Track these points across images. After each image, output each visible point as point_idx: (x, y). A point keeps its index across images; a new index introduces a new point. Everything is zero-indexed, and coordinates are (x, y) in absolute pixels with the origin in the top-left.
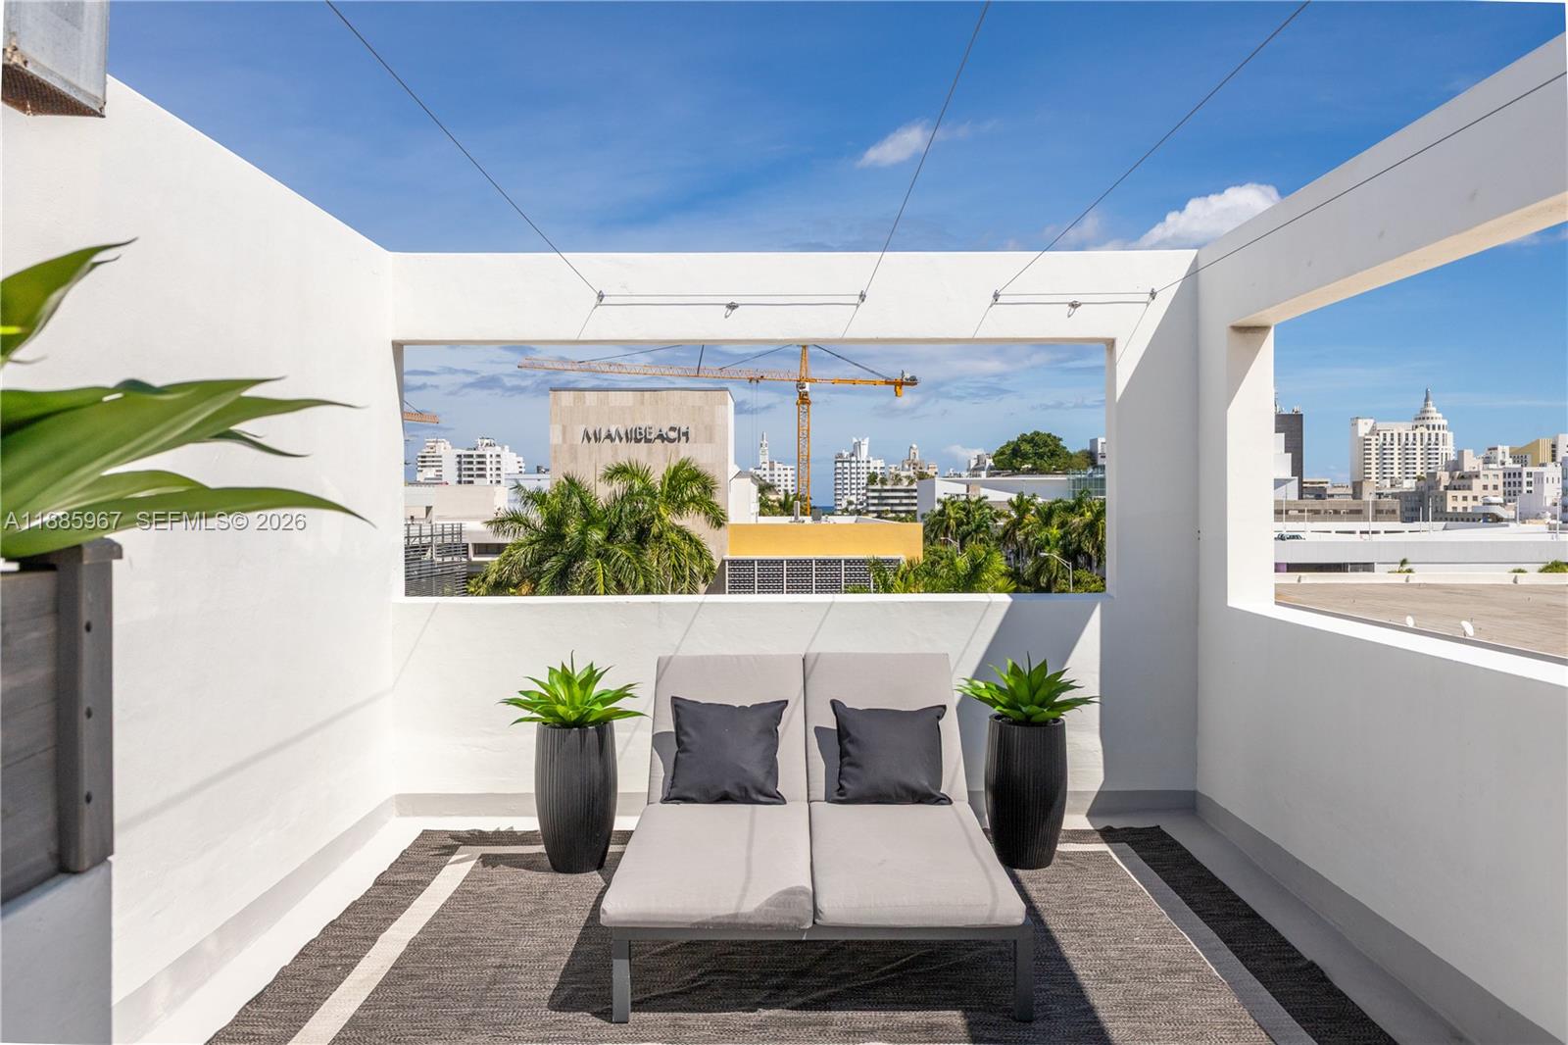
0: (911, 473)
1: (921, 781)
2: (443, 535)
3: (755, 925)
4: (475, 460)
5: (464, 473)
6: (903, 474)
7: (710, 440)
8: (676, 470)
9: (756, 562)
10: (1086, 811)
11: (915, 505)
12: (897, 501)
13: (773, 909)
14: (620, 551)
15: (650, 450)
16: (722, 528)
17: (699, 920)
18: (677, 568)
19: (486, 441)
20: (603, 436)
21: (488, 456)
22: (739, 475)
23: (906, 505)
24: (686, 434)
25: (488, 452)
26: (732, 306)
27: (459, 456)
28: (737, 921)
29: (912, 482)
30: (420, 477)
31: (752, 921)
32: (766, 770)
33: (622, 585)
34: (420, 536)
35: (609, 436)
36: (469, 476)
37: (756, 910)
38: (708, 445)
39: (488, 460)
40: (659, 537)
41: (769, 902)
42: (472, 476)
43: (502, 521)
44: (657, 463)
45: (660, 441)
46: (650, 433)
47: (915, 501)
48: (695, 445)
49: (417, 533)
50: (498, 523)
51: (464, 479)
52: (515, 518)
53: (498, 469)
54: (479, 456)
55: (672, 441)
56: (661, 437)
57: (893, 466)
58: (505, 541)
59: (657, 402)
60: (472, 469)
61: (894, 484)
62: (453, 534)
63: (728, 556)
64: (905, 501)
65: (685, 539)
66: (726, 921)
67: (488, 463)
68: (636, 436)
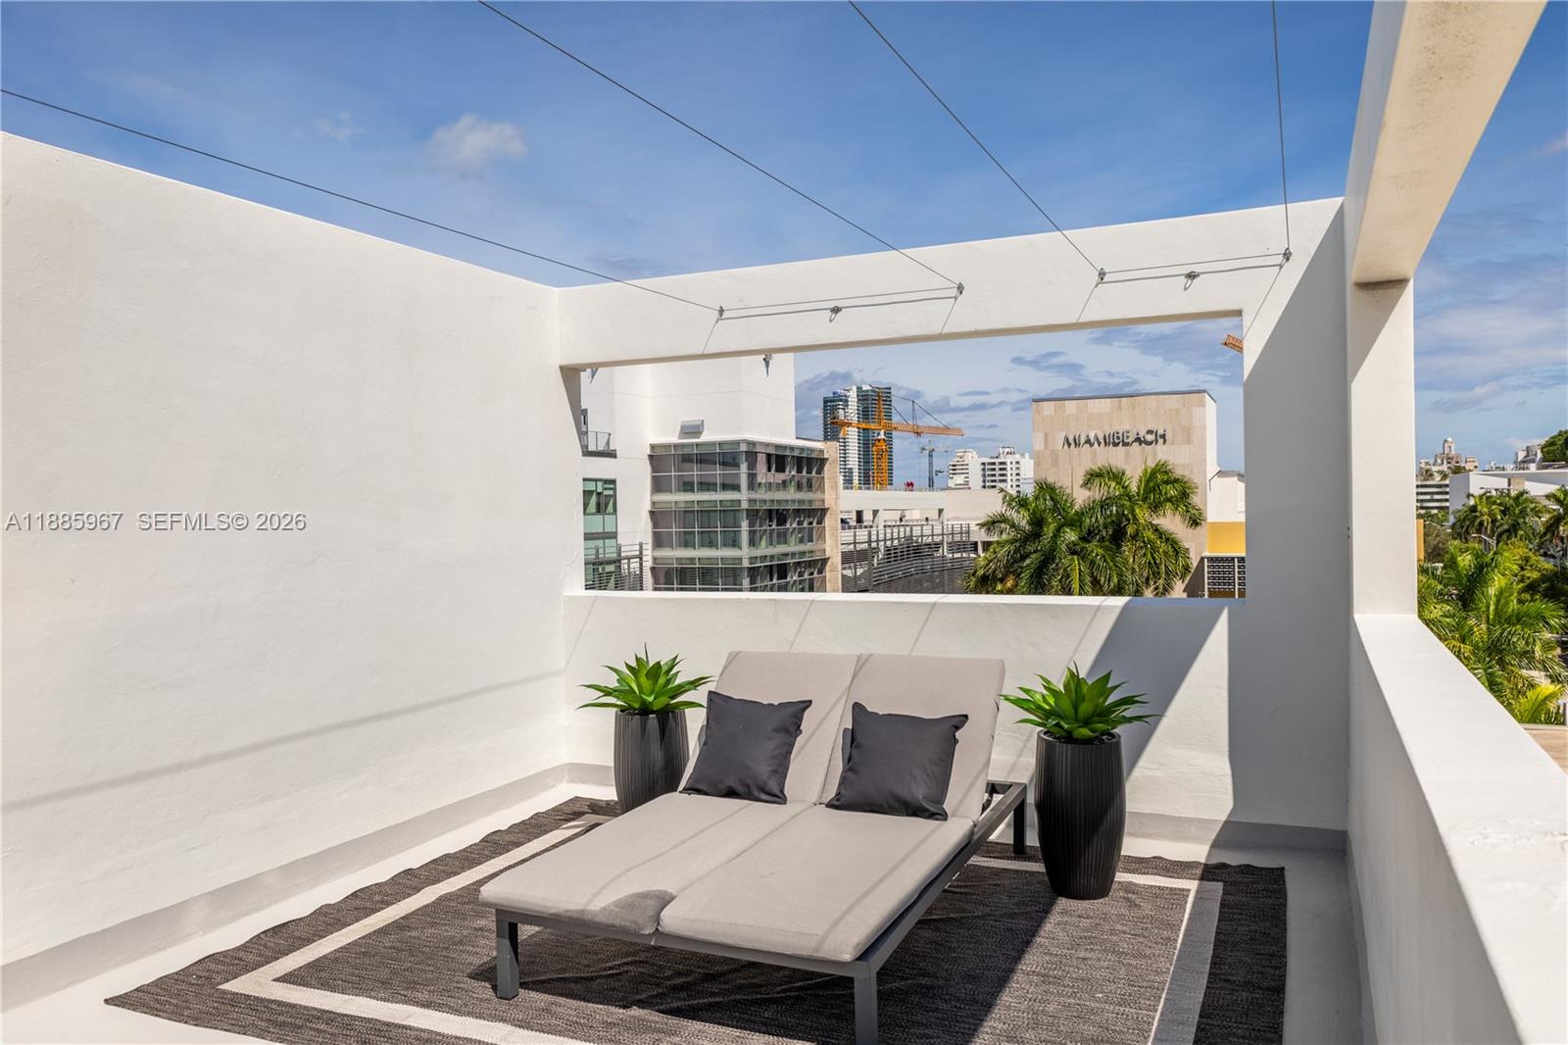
0: (1445, 468)
1: (919, 793)
2: (953, 534)
3: (600, 924)
4: (997, 467)
5: (988, 478)
6: (1434, 469)
7: (1188, 441)
8: (1154, 473)
9: (1236, 560)
10: (1210, 842)
11: (1447, 500)
12: (1428, 497)
13: (617, 909)
14: (1095, 549)
15: (1127, 454)
16: (1199, 528)
17: (553, 911)
18: (1153, 566)
19: (1007, 450)
20: (1082, 441)
21: (1009, 464)
22: (1220, 474)
23: (1438, 501)
24: (1163, 436)
25: (1009, 459)
26: (836, 310)
27: (983, 464)
28: (585, 917)
29: (1445, 476)
30: (951, 483)
31: (597, 919)
32: (771, 768)
33: (1098, 582)
34: (933, 535)
35: (1088, 441)
36: (992, 481)
37: (601, 910)
38: (1186, 446)
39: (1009, 467)
40: (1135, 537)
41: (616, 904)
42: (995, 481)
43: (993, 523)
44: (1133, 465)
45: (1137, 444)
46: (1128, 437)
47: (1447, 497)
48: (1172, 447)
49: (930, 532)
50: (990, 525)
51: (988, 484)
52: (1003, 519)
53: (1018, 474)
54: (1001, 463)
55: (1149, 443)
56: (1138, 440)
57: (1423, 461)
58: (991, 539)
59: (1134, 408)
60: (995, 475)
61: (1425, 480)
62: (961, 533)
63: (1207, 554)
64: (1436, 497)
65: (1161, 538)
66: (575, 916)
67: (1009, 469)
68: (1115, 441)
